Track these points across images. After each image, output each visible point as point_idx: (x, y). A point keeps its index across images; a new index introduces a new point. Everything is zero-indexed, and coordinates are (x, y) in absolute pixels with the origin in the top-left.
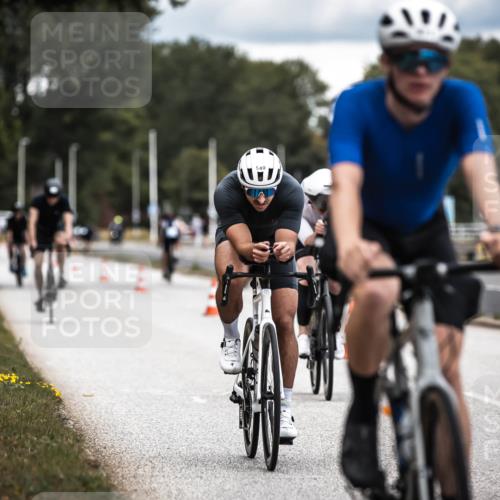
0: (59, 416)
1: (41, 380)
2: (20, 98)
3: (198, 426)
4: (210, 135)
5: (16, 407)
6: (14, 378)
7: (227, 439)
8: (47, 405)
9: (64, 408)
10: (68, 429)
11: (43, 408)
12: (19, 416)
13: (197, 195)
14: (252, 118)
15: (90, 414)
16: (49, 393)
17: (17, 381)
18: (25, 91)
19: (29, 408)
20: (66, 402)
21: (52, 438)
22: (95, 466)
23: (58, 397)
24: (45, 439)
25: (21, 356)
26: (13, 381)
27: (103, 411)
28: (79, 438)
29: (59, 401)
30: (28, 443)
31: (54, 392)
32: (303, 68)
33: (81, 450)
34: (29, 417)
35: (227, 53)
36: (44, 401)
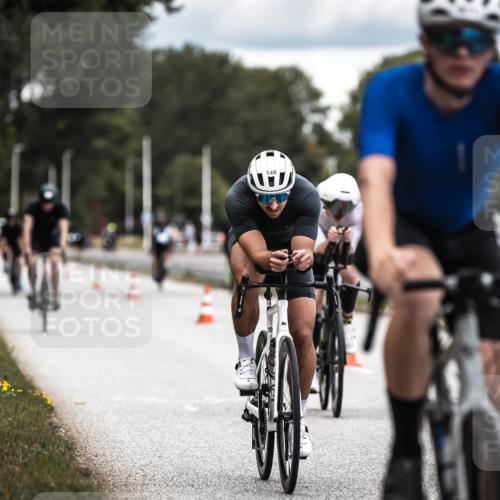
0: (51, 424)
1: (33, 388)
2: (14, 104)
3: (190, 434)
4: (203, 142)
5: (8, 415)
6: (6, 386)
7: (219, 447)
8: (38, 413)
9: (55, 416)
10: (59, 437)
11: (34, 417)
12: (11, 424)
13: (191, 202)
14: (246, 125)
15: (82, 422)
16: (41, 401)
17: (9, 389)
18: (19, 98)
19: (21, 416)
20: (58, 410)
21: (43, 446)
22: (87, 474)
23: (50, 405)
24: (37, 447)
25: (13, 363)
26: (5, 389)
27: (95, 419)
28: (70, 446)
29: (51, 409)
30: (19, 452)
31: (46, 400)
32: (297, 75)
33: (72, 459)
34: (21, 425)
35: (222, 60)
36: (36, 409)
